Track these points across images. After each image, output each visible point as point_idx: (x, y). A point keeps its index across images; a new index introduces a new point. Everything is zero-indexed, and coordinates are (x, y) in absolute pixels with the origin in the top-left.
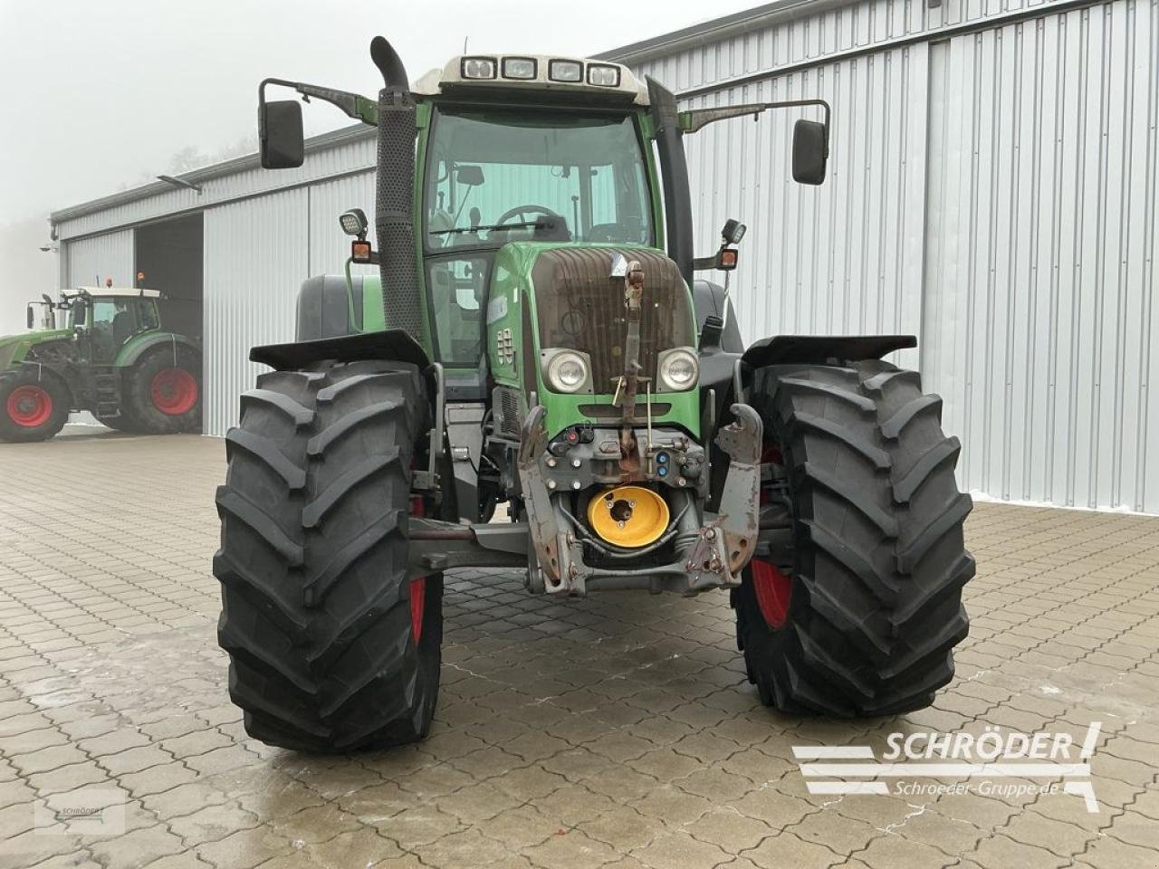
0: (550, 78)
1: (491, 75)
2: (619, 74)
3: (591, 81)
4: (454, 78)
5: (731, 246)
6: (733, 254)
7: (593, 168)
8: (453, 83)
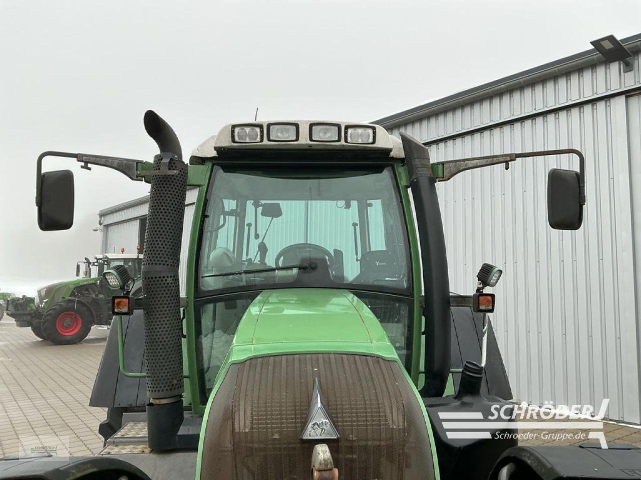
0: (311, 140)
1: (259, 139)
2: (374, 133)
3: (349, 140)
4: (226, 143)
5: (487, 290)
6: (490, 298)
7: (369, 202)
8: (226, 147)
